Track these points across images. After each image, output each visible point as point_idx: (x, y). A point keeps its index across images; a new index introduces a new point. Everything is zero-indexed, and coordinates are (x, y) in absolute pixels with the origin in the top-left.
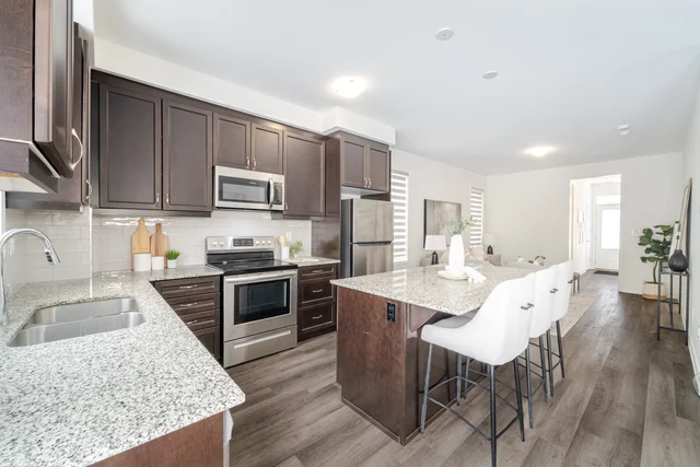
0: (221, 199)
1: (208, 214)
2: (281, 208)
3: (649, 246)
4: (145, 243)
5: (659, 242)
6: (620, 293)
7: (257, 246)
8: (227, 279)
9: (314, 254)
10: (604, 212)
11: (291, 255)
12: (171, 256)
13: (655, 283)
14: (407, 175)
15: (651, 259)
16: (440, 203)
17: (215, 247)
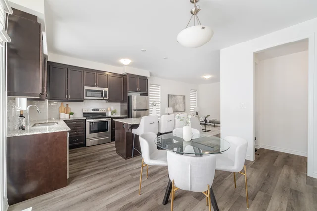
0: (86, 96)
1: (82, 101)
2: (107, 99)
4: (63, 110)
7: (100, 111)
8: (87, 120)
9: (121, 114)
11: (112, 114)
12: (72, 114)
14: (160, 86)
16: (175, 96)
17: (86, 111)
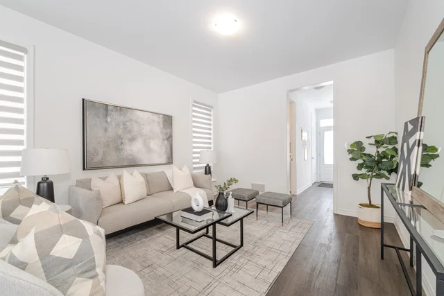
3: (361, 161)
5: (370, 156)
6: (336, 215)
10: (325, 132)
13: (371, 205)
15: (363, 176)
